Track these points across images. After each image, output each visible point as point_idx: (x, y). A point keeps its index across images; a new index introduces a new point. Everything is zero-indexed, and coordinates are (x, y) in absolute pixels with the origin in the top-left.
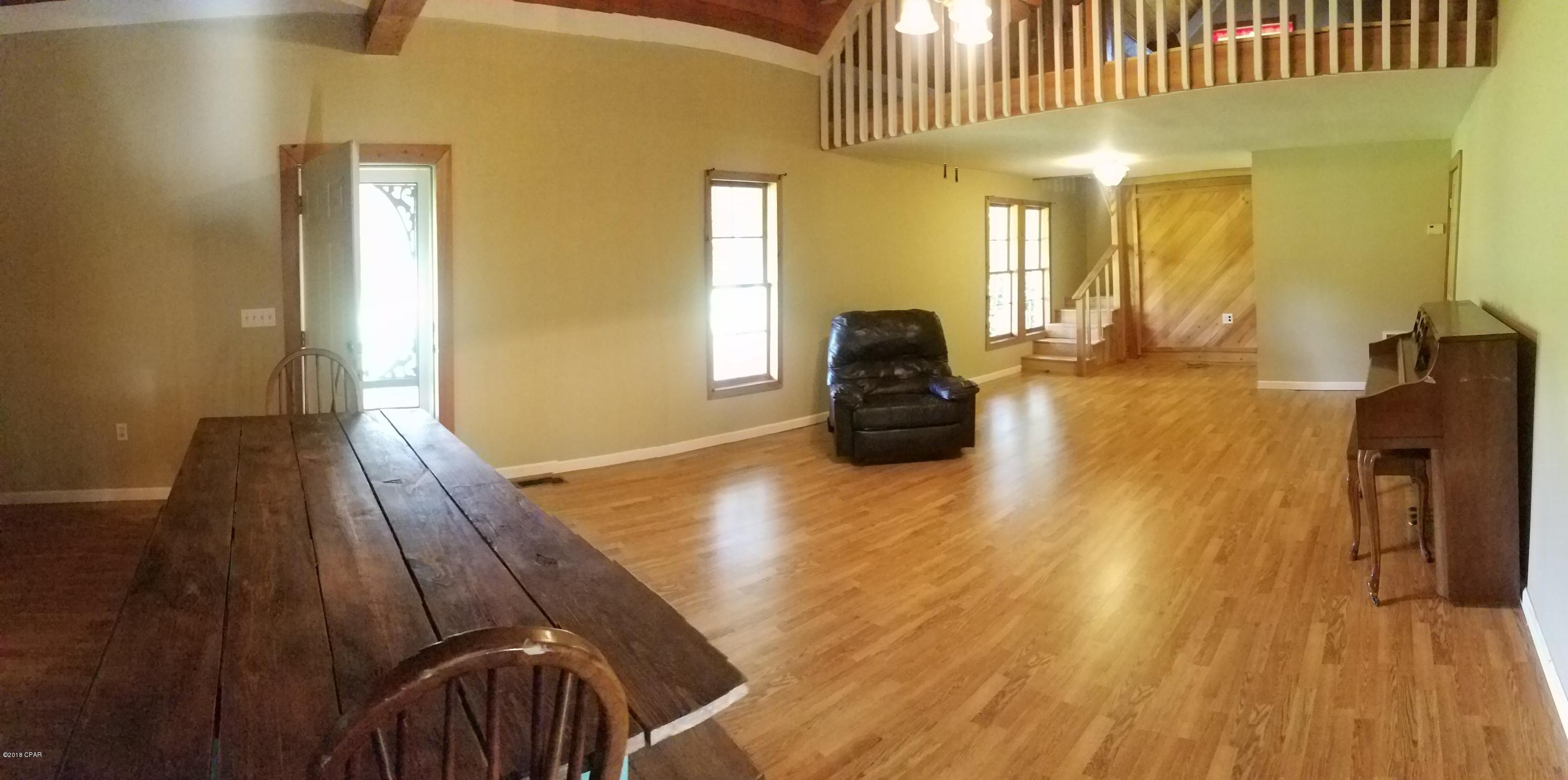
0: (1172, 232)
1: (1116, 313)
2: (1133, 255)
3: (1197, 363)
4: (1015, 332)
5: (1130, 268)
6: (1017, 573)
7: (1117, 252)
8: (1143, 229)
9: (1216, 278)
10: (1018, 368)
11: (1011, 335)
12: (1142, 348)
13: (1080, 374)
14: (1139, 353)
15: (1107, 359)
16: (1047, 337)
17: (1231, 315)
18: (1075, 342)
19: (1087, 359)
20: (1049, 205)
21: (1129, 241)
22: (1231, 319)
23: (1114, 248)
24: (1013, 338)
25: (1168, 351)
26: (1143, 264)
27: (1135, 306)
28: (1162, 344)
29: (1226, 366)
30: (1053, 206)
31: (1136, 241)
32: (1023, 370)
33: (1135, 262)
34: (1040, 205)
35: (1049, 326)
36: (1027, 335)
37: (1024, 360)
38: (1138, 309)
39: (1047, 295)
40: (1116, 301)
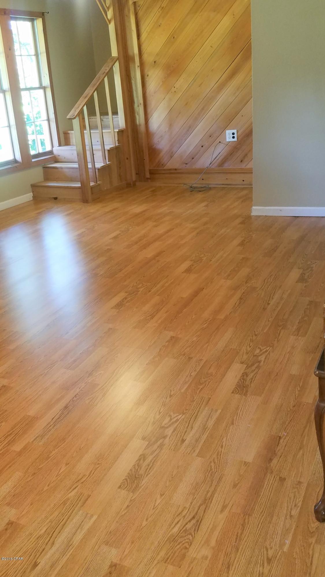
0: (173, 38)
1: (121, 133)
2: (135, 67)
3: (199, 186)
4: (19, 157)
5: (133, 82)
6: (32, 413)
7: (117, 64)
8: (144, 36)
9: (221, 87)
10: (29, 196)
11: (15, 161)
12: (150, 170)
13: (85, 201)
14: (148, 175)
15: (116, 182)
16: (56, 161)
17: (235, 131)
18: (76, 165)
19: (92, 184)
20: (42, 15)
21: (130, 53)
22: (235, 135)
23: (114, 60)
24: (16, 165)
25: (174, 172)
26: (146, 76)
27: (140, 125)
28: (170, 165)
29: (227, 188)
30: (47, 16)
31: (136, 51)
32: (34, 197)
33: (137, 75)
34: (32, 16)
35: (58, 150)
36: (33, 160)
37: (34, 187)
38: (142, 128)
39: (52, 116)
40: (120, 121)
